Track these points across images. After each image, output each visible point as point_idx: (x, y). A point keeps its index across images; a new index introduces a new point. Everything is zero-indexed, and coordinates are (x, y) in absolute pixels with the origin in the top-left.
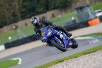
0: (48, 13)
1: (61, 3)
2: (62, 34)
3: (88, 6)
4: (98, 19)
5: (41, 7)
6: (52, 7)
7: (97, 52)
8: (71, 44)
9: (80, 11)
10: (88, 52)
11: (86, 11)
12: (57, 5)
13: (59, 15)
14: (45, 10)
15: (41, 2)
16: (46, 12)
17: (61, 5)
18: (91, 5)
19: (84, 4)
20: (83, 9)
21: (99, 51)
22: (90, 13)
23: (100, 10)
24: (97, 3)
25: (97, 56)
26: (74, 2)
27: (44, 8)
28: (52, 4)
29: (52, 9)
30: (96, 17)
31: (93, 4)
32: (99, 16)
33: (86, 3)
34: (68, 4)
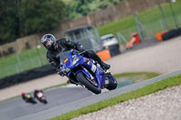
0: (19, 41)
1: (41, 23)
2: (95, 64)
3: (89, 28)
4: (107, 52)
5: (6, 31)
6: (26, 31)
7: (105, 110)
8: (107, 82)
9: (74, 37)
10: (89, 109)
11: (86, 38)
12: (34, 27)
13: (37, 44)
14: (14, 36)
15: (6, 22)
16: (15, 40)
17: (42, 27)
18: (96, 26)
19: (83, 25)
20: (81, 34)
21: (109, 108)
22: (93, 41)
23: (111, 35)
24: (105, 22)
25: (106, 117)
26: (65, 22)
27: (12, 33)
28: (26, 25)
29: (25, 35)
30: (104, 48)
31: (98, 25)
32: (110, 47)
33: (87, 24)
34: (54, 25)
